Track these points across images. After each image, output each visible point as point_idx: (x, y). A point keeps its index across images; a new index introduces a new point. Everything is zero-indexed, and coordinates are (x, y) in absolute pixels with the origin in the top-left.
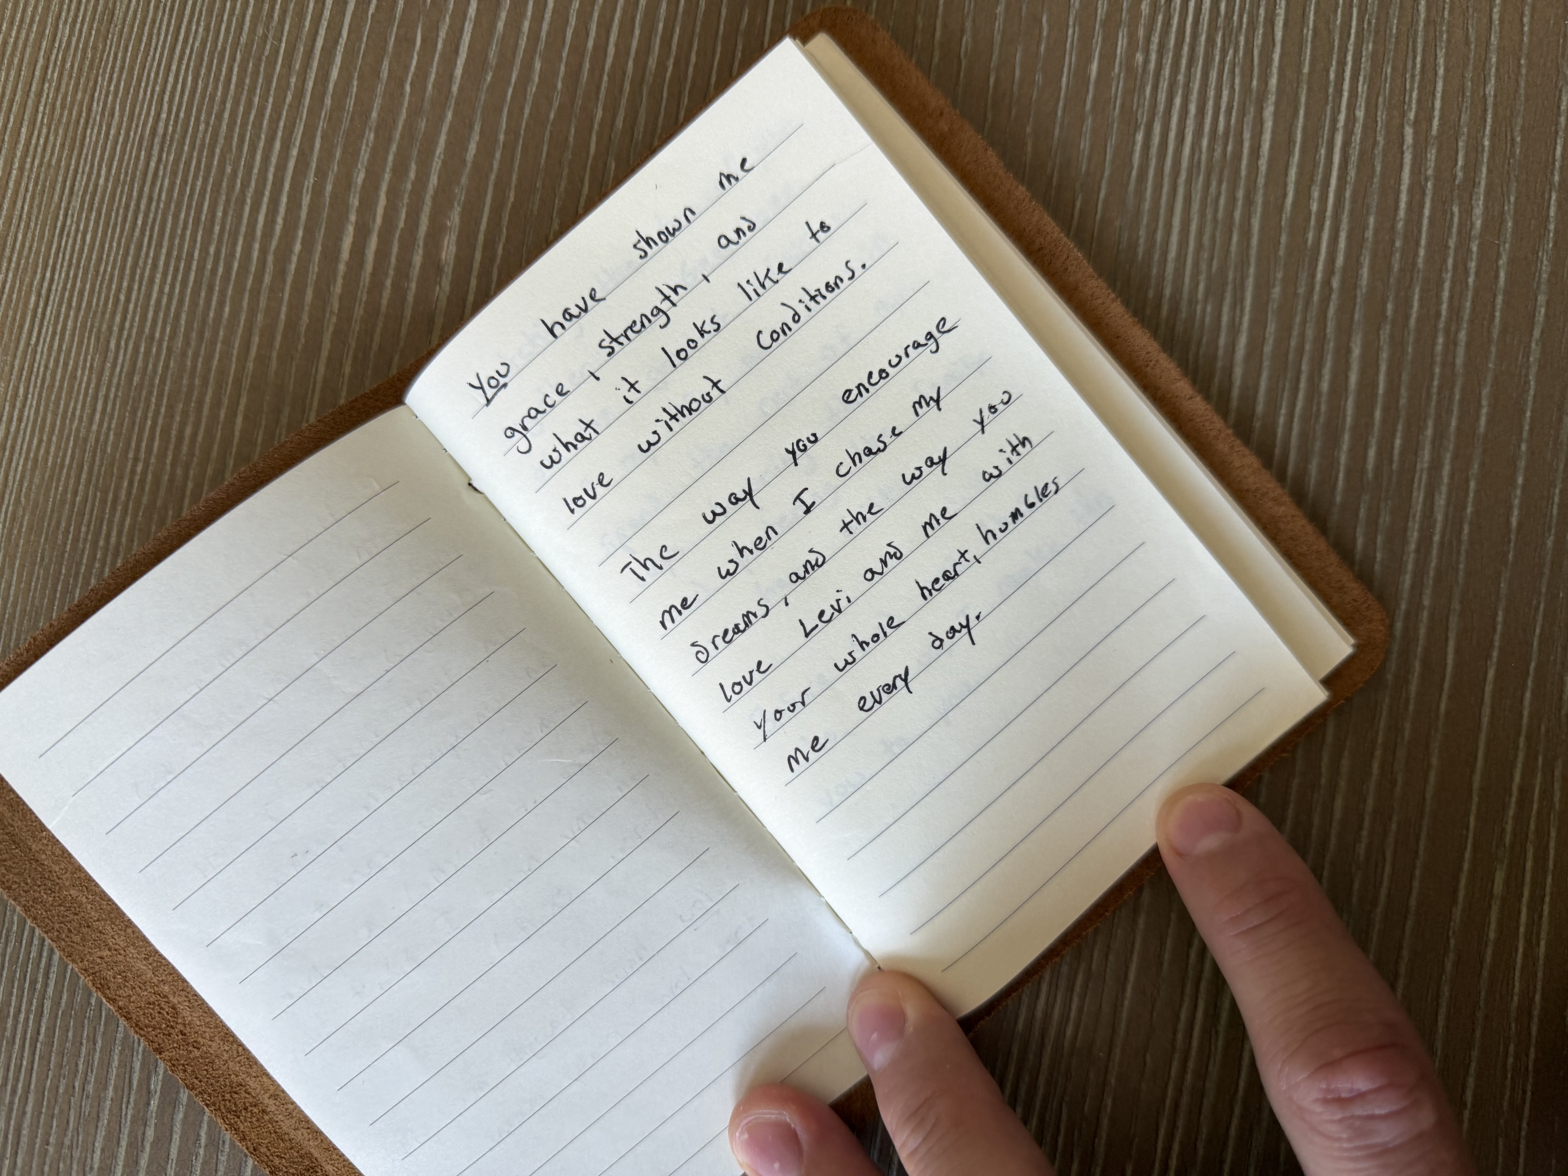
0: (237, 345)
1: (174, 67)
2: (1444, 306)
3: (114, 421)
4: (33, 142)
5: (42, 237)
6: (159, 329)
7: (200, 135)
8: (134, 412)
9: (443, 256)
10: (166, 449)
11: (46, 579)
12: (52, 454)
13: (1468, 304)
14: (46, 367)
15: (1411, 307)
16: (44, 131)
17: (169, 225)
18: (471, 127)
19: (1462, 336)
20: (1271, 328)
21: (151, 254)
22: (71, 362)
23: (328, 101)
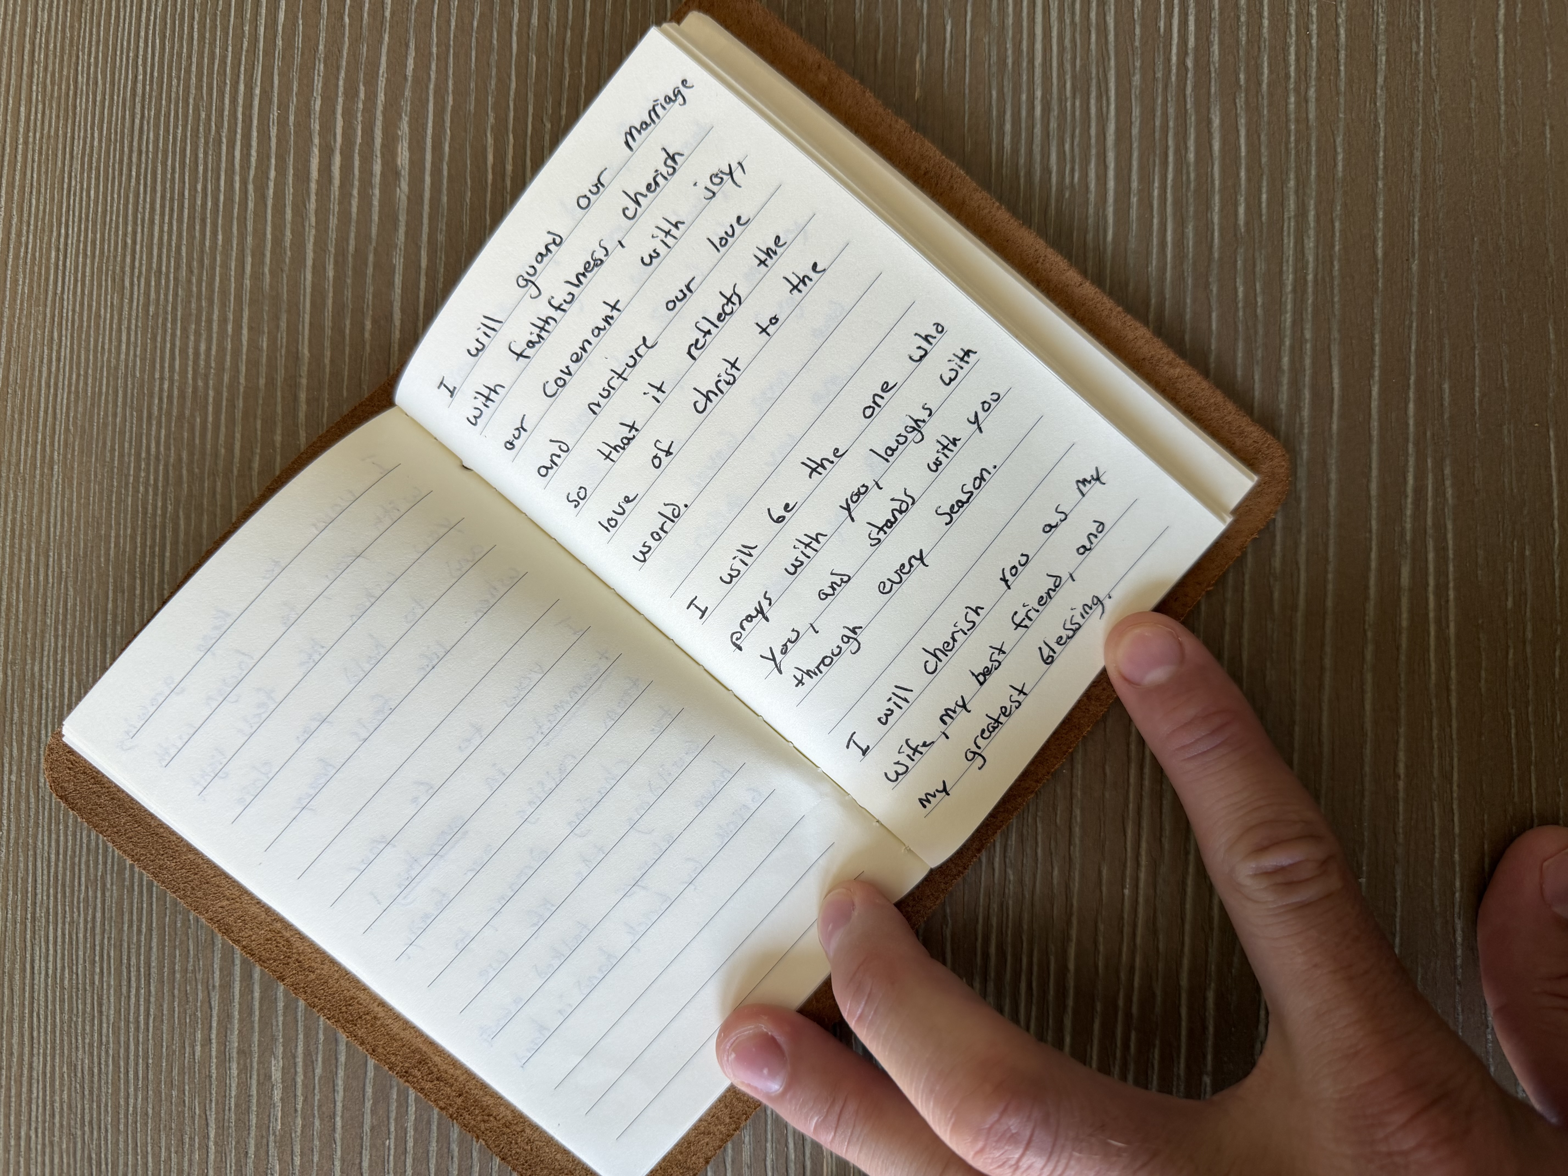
0: (233, 268)
1: (142, 34)
2: (1292, 68)
3: (139, 349)
4: (32, 118)
5: (52, 199)
6: (164, 264)
7: (174, 89)
8: (154, 339)
9: (399, 163)
10: (187, 365)
11: (101, 493)
12: (90, 385)
13: (1314, 64)
14: (74, 311)
15: (1262, 74)
16: (40, 107)
17: (159, 172)
18: (407, 46)
19: (1312, 92)
20: (1136, 112)
21: (148, 200)
22: (94, 304)
23: (279, 42)
